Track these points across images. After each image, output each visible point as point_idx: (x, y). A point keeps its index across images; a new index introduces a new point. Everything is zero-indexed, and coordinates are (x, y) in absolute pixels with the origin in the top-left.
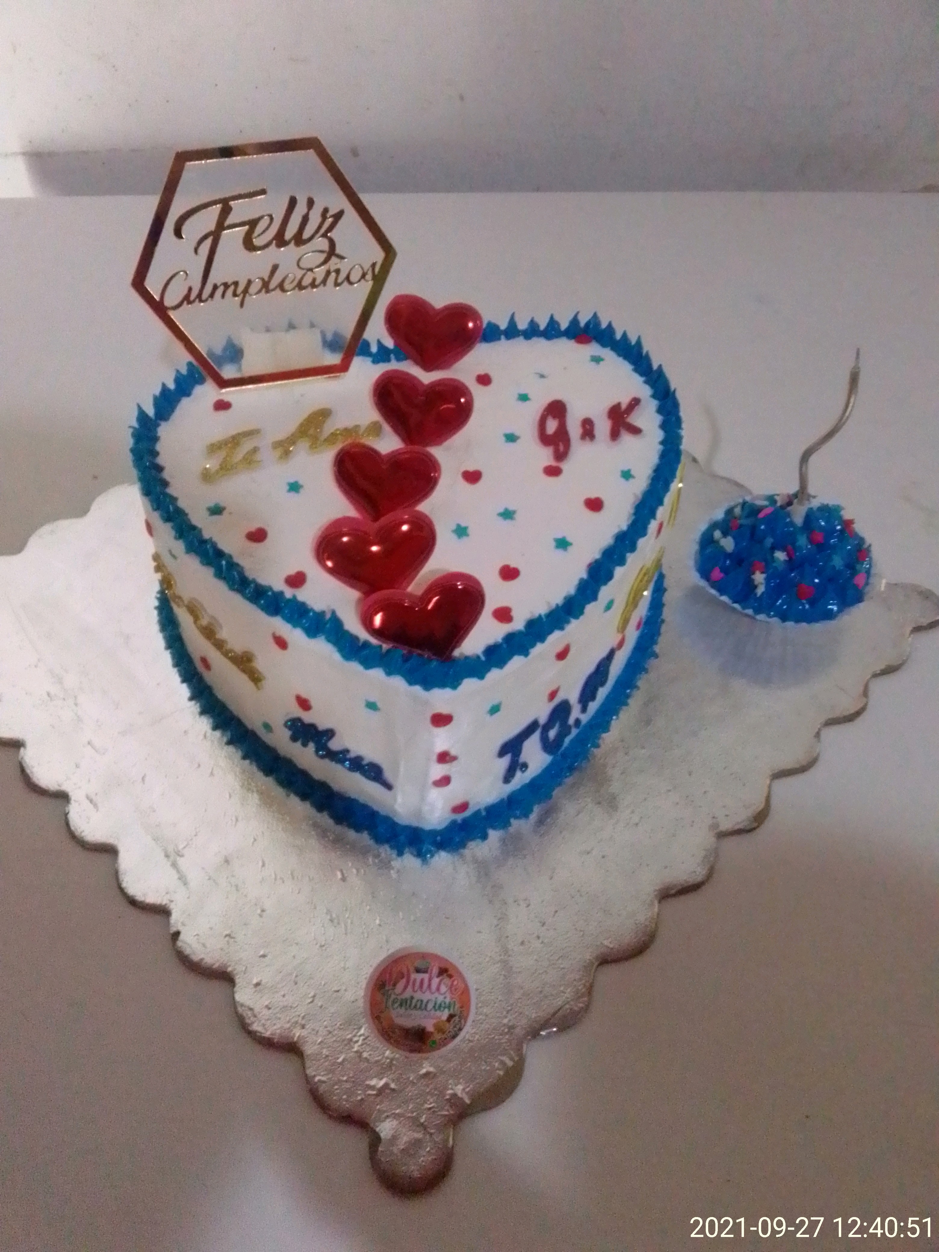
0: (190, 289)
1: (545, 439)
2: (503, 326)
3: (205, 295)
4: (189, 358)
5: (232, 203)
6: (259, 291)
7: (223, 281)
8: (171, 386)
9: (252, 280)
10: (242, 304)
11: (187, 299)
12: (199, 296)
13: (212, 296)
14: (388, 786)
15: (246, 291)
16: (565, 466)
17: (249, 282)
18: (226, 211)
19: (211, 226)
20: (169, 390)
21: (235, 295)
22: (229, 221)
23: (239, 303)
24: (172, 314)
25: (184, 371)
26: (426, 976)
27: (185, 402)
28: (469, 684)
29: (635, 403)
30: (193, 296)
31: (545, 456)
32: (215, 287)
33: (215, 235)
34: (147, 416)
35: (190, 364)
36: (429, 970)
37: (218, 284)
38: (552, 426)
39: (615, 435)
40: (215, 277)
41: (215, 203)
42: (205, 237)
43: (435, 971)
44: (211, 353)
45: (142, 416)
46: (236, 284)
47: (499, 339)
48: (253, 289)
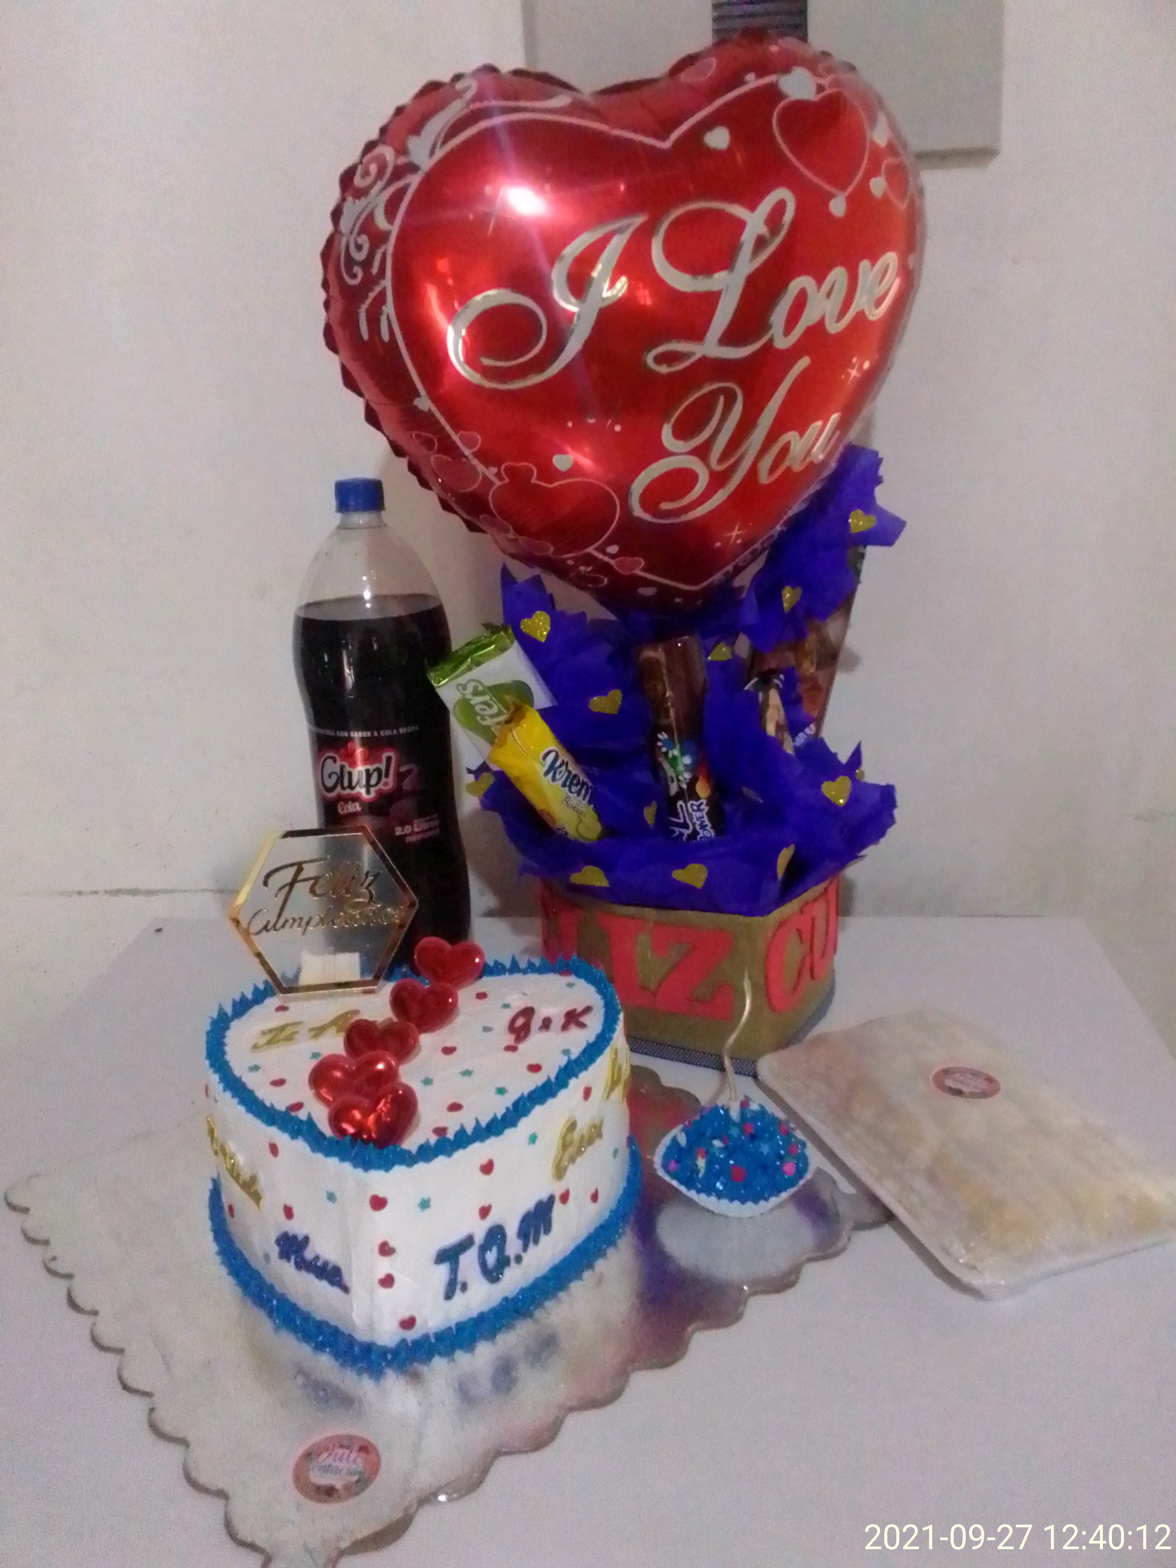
0: (268, 922)
1: (512, 1028)
2: (508, 964)
3: (279, 926)
4: (265, 976)
5: (304, 866)
6: (318, 924)
7: (292, 917)
8: (249, 996)
9: (313, 916)
10: (304, 933)
11: (265, 928)
12: (274, 926)
13: (283, 926)
14: (346, 1290)
15: (308, 924)
16: (522, 1046)
17: (310, 919)
18: (300, 870)
19: (289, 879)
20: (247, 999)
21: (299, 926)
22: (301, 877)
23: (302, 931)
24: (253, 937)
25: (261, 987)
26: (347, 1452)
27: (256, 1008)
28: (399, 1170)
29: (588, 1010)
30: (270, 926)
31: (510, 1039)
32: (286, 921)
33: (292, 884)
34: (226, 1014)
35: (266, 982)
36: (351, 1448)
37: (288, 919)
38: (520, 1022)
39: (565, 1027)
40: (286, 915)
41: (292, 865)
42: (283, 887)
43: (356, 1447)
44: (283, 976)
45: (222, 1013)
46: (301, 919)
47: (504, 974)
48: (312, 923)
